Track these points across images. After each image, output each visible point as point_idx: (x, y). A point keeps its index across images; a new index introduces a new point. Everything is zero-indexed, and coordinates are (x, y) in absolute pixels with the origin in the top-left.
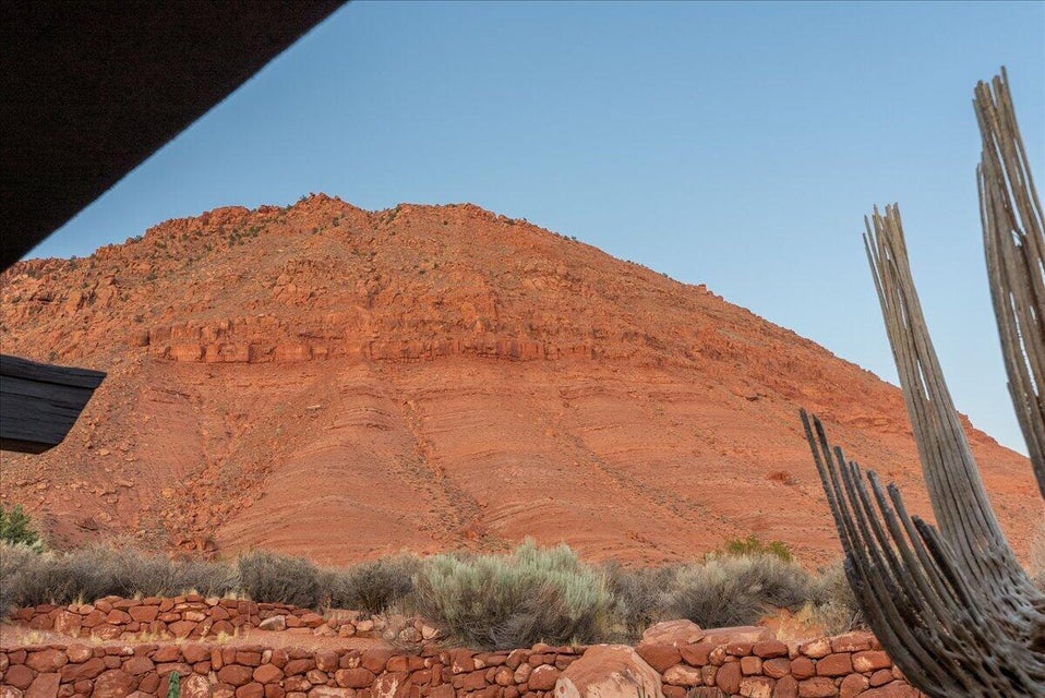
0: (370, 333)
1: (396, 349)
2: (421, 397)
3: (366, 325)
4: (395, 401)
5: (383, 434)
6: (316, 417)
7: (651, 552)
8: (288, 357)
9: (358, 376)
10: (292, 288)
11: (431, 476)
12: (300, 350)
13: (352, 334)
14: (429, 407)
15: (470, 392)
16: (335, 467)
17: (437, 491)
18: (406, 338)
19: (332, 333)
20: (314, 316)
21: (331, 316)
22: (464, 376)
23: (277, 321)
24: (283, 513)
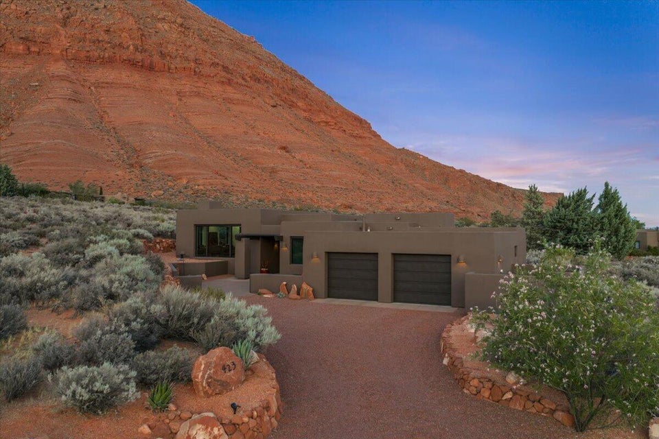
0: (65, 42)
1: (83, 55)
2: (98, 85)
3: (63, 38)
4: (83, 86)
5: (78, 105)
6: (37, 90)
7: (225, 181)
8: (14, 50)
9: (60, 68)
10: (13, 7)
11: (108, 132)
12: (21, 47)
13: (54, 42)
14: (104, 92)
15: (127, 86)
16: (54, 122)
17: (113, 141)
18: (88, 49)
19: (41, 39)
20: (29, 27)
21: (40, 29)
22: (123, 76)
23: (5, 27)
24: (29, 146)
